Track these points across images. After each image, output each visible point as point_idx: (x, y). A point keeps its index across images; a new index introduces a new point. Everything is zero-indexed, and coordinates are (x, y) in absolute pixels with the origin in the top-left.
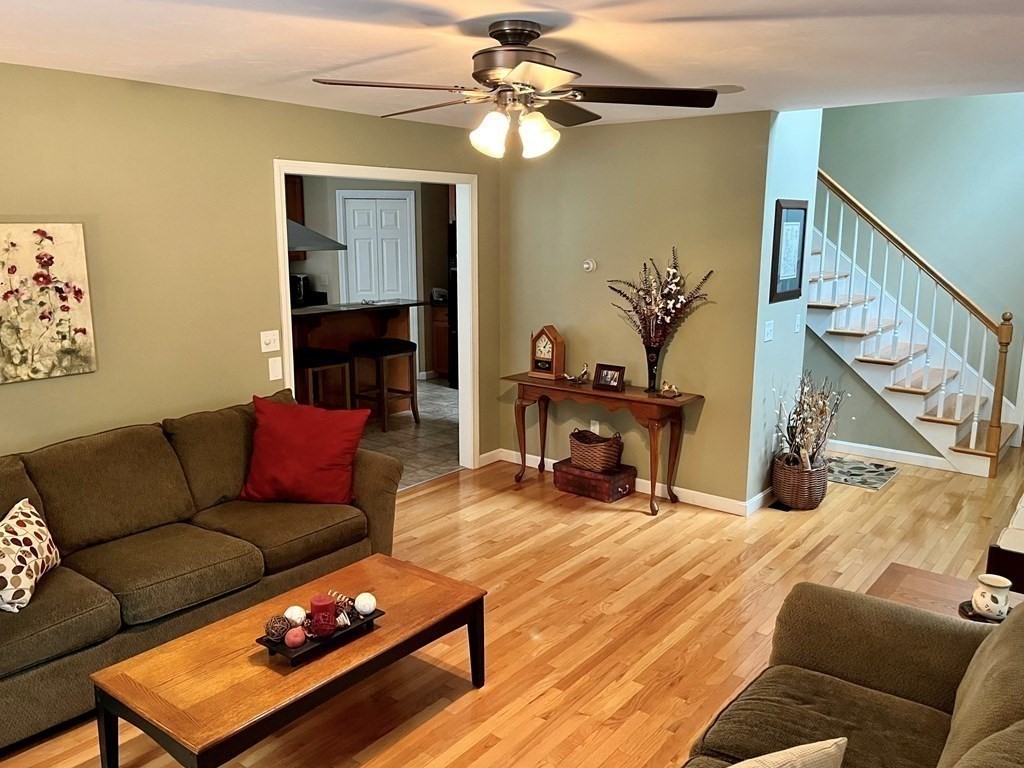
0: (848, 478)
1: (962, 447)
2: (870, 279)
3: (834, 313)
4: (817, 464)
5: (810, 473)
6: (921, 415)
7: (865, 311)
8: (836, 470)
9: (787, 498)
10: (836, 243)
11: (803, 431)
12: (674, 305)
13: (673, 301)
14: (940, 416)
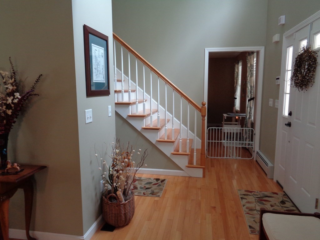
0: (145, 191)
1: (190, 165)
2: (145, 93)
3: (130, 107)
4: (128, 197)
5: (124, 205)
6: (173, 152)
7: (144, 105)
8: (139, 186)
9: (112, 222)
10: (128, 76)
11: (118, 177)
12: (13, 100)
13: (12, 98)
14: (180, 152)
